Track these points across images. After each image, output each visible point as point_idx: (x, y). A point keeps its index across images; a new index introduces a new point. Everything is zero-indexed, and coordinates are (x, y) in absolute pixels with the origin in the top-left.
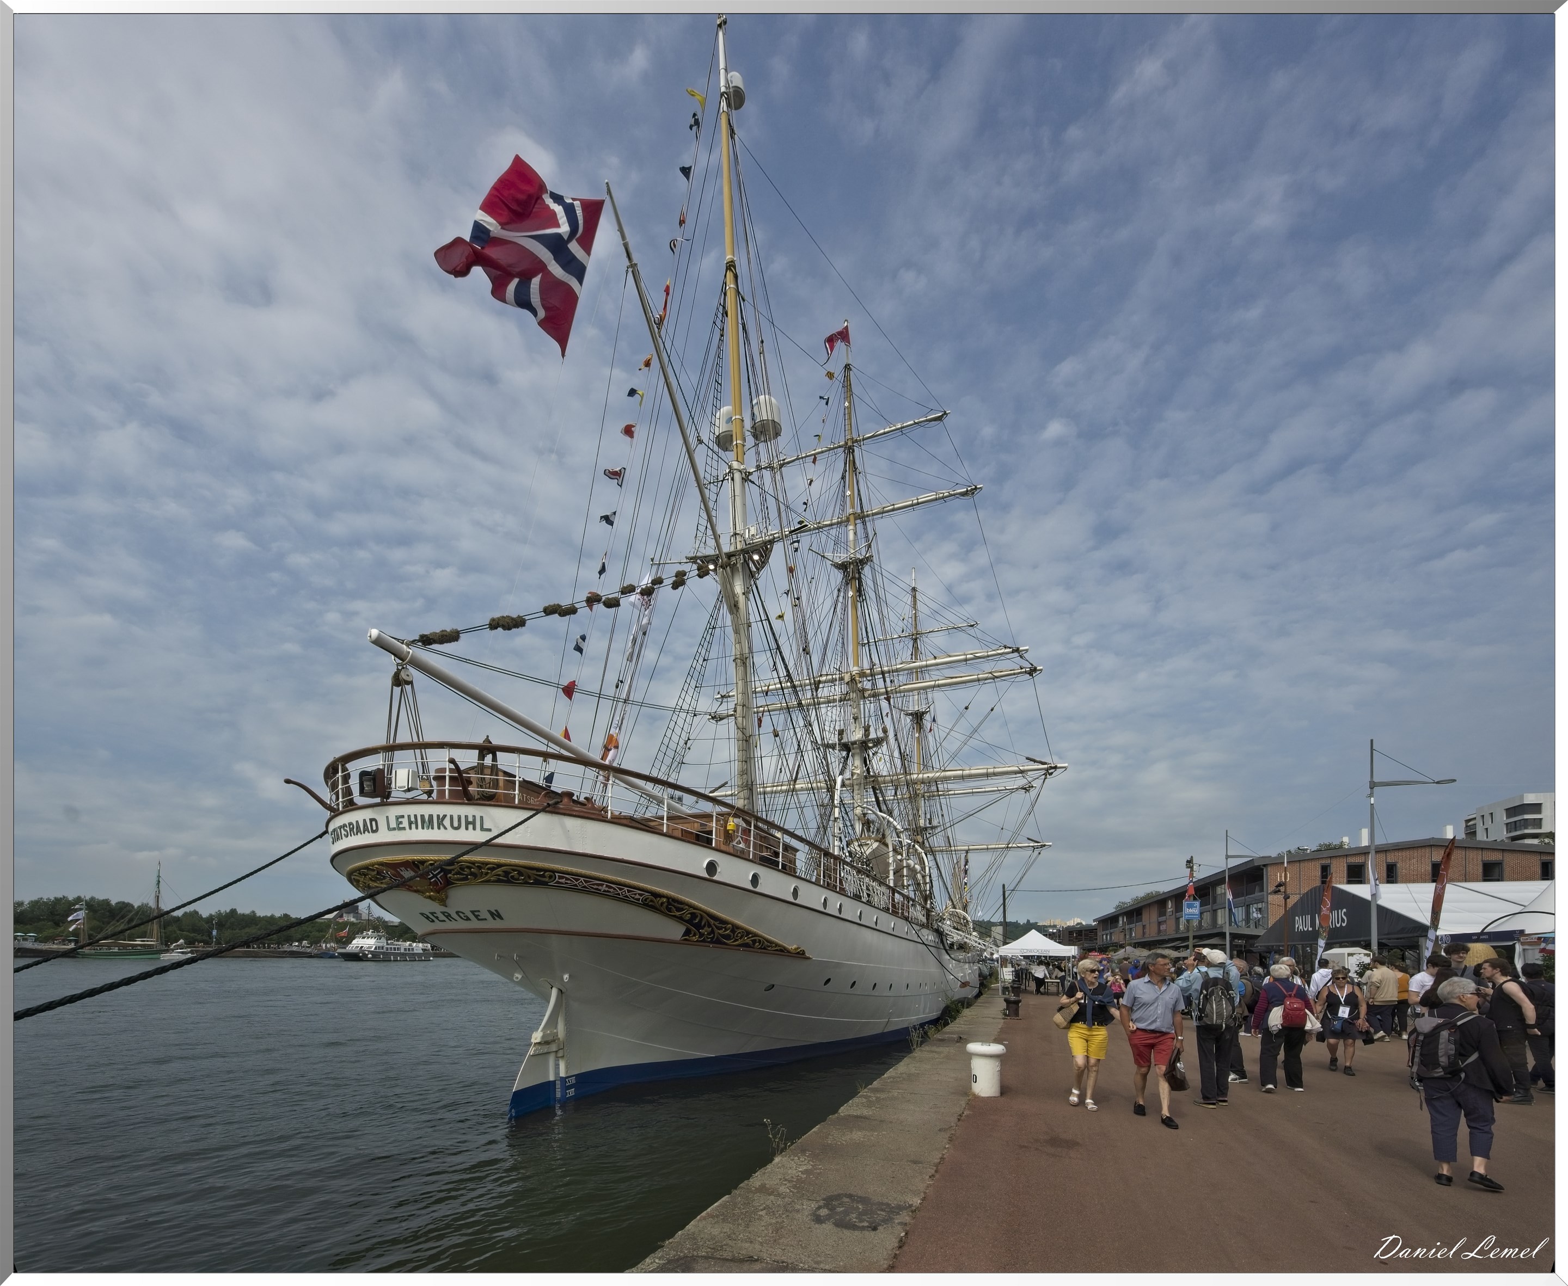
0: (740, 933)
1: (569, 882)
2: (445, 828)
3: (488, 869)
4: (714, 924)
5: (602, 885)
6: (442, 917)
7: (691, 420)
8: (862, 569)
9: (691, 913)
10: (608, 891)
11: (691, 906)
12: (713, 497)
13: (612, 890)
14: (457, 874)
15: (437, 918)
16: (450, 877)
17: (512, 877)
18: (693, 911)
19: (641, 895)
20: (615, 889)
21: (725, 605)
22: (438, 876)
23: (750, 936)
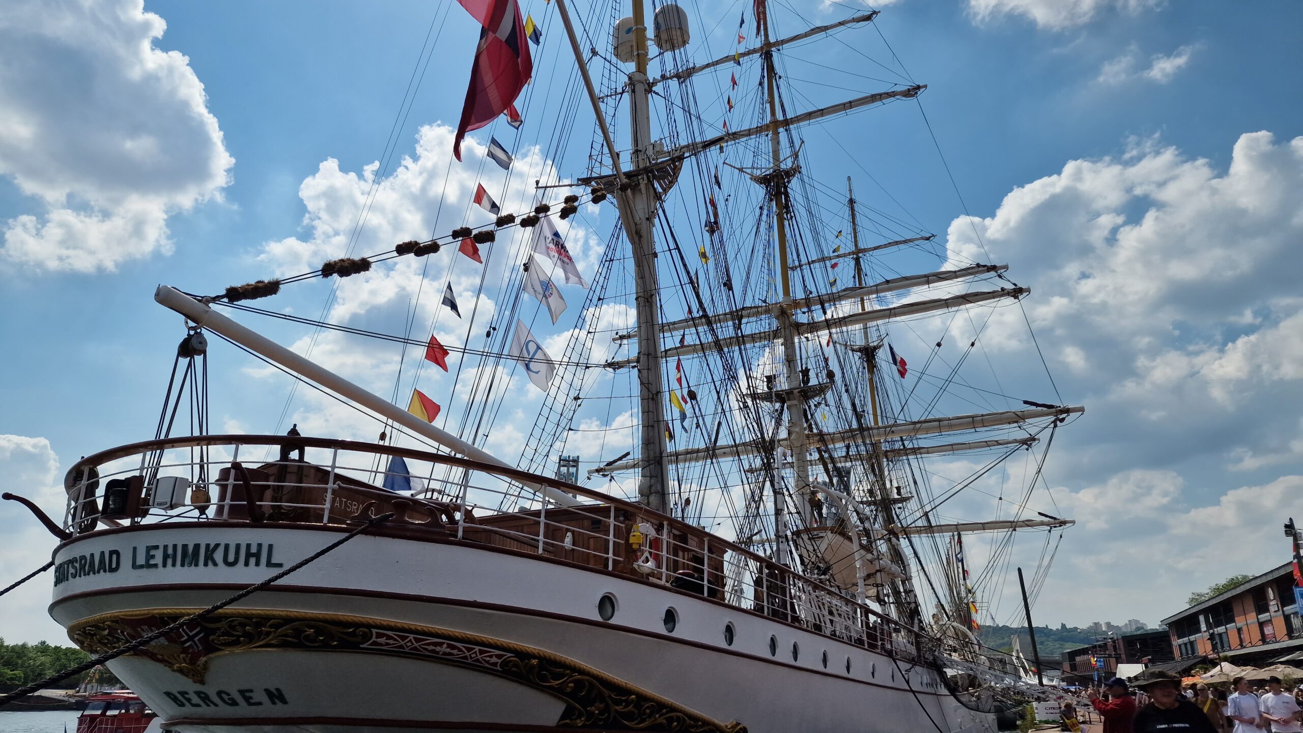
0: (648, 708)
1: (391, 642)
2: (215, 564)
3: (271, 626)
4: (610, 697)
5: (441, 644)
6: (195, 699)
7: (585, 35)
8: (789, 182)
9: (574, 681)
10: (450, 654)
11: (575, 669)
12: (611, 111)
13: (455, 652)
14: (224, 634)
15: (189, 700)
16: (213, 640)
17: (307, 638)
18: (577, 676)
19: (499, 657)
20: (460, 650)
21: (624, 231)
22: (196, 639)
23: (664, 711)
